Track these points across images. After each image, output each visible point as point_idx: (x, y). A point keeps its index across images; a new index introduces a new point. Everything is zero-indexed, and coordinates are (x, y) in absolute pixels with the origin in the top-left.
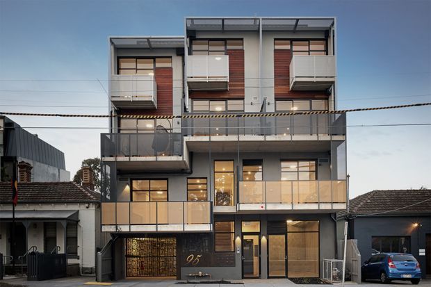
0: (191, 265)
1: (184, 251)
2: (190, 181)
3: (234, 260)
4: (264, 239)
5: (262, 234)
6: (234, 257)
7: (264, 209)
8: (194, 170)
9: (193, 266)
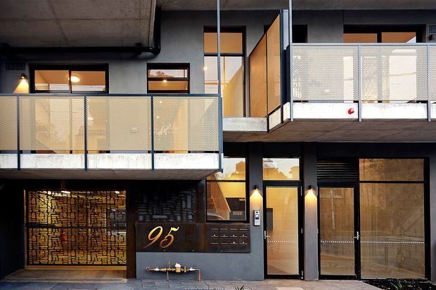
0: (156, 248)
1: (141, 218)
2: (154, 73)
3: (248, 240)
4: (311, 197)
5: (306, 185)
6: (248, 233)
7: (354, 116)
8: (163, 47)
9: (162, 251)
